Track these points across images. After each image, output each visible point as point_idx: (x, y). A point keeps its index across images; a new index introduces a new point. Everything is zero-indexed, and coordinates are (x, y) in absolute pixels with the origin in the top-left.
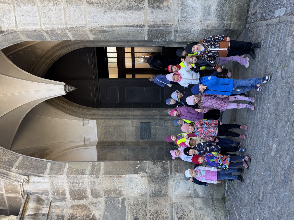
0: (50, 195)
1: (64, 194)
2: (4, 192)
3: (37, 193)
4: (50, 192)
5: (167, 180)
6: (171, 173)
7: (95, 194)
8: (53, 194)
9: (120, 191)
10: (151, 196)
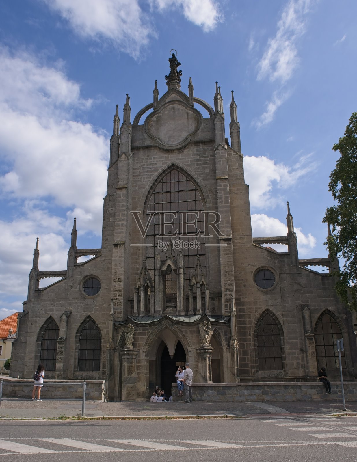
0: (138, 358)
1: (139, 363)
2: (139, 342)
3: (139, 354)
4: (139, 358)
5: (144, 398)
6: (146, 399)
7: (139, 373)
8: (139, 359)
9: (140, 382)
10: (138, 392)
